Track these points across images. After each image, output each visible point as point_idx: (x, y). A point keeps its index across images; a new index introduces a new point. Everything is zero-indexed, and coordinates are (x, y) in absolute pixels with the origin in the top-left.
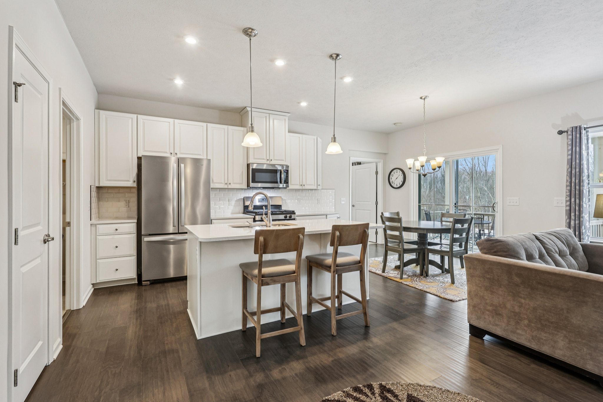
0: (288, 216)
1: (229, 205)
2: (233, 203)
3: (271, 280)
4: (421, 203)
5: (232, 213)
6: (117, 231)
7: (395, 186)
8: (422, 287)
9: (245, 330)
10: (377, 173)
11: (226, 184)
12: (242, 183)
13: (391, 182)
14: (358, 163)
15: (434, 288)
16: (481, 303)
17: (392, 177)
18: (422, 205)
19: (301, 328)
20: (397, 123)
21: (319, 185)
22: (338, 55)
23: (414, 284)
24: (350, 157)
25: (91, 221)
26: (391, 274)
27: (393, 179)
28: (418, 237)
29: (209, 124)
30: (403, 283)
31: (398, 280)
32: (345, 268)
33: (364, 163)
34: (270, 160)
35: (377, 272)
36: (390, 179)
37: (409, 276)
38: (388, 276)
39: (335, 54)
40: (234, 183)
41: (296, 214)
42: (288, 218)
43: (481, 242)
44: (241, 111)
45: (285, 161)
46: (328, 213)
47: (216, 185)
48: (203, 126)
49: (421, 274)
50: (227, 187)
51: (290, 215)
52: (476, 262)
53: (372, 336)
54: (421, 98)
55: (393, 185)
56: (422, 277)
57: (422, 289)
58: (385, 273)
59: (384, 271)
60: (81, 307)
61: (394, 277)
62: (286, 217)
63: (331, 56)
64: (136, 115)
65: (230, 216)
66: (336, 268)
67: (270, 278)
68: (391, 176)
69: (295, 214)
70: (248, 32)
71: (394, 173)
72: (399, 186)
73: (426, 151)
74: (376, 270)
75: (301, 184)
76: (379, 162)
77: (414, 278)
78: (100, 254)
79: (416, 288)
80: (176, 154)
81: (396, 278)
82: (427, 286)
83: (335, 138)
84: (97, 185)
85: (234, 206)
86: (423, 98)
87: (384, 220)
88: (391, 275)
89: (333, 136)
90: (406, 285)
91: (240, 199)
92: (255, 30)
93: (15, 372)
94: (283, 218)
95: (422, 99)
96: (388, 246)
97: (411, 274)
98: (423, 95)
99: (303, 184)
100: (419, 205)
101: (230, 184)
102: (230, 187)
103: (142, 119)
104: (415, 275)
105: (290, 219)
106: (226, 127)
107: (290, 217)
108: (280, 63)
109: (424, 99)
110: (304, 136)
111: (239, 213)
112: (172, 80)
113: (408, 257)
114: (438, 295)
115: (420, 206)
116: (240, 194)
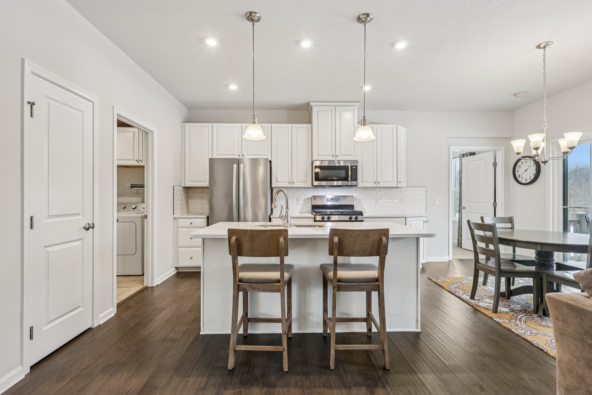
0: (354, 217)
1: (297, 204)
2: (301, 202)
3: (249, 286)
4: (567, 205)
5: (300, 213)
6: (192, 225)
7: (524, 181)
8: (523, 331)
9: (245, 335)
10: (495, 164)
11: (290, 183)
12: (306, 182)
13: (517, 176)
14: (471, 154)
15: (545, 337)
16: (579, 389)
17: (519, 169)
18: (570, 207)
19: (284, 350)
20: (519, 93)
21: (400, 182)
22: (368, 15)
23: (511, 324)
24: (450, 146)
25: (174, 216)
26: (484, 303)
27: (520, 171)
28: (536, 255)
29: (273, 125)
30: (493, 319)
31: (490, 313)
32: (353, 285)
33: (480, 153)
34: (336, 156)
35: (464, 297)
36: (516, 172)
37: (512, 310)
38: (477, 305)
39: (363, 14)
40: (298, 182)
41: (364, 215)
42: (353, 219)
43: (583, 275)
44: (307, 107)
45: (354, 156)
46: (408, 215)
47: (280, 183)
48: (267, 127)
49: (536, 311)
50: (291, 186)
51: (355, 216)
52: (566, 311)
53: (380, 385)
54: (539, 47)
55: (520, 179)
56: (535, 316)
57: (520, 335)
58: (475, 300)
59: (472, 297)
60: (155, 285)
61: (485, 308)
62: (351, 218)
63: (359, 19)
64: (211, 124)
65: (298, 215)
66: (337, 283)
67: (248, 284)
68: (517, 168)
69: (362, 215)
70: (251, 17)
71: (522, 163)
72: (529, 181)
73: (547, 125)
74: (463, 294)
75: (375, 181)
76: (499, 150)
77: (520, 315)
78: (181, 244)
79: (512, 331)
80: (243, 156)
81: (488, 309)
82: (533, 331)
83: (364, 120)
84: (183, 186)
85: (302, 205)
86: (542, 46)
87: (473, 228)
88: (481, 304)
89: (363, 119)
90: (497, 322)
91: (308, 198)
92: (257, 13)
93: (31, 328)
94: (348, 219)
95: (541, 48)
96: (479, 263)
97: (519, 307)
98: (542, 41)
99: (378, 181)
100: (564, 209)
101: (293, 183)
102: (294, 186)
103: (216, 127)
104: (525, 311)
105: (356, 220)
106: (290, 125)
107: (356, 218)
108: (306, 44)
109: (544, 47)
110: (378, 125)
111: (308, 213)
112: (227, 86)
113: (520, 282)
114: (545, 350)
115: (567, 209)
116: (308, 193)
